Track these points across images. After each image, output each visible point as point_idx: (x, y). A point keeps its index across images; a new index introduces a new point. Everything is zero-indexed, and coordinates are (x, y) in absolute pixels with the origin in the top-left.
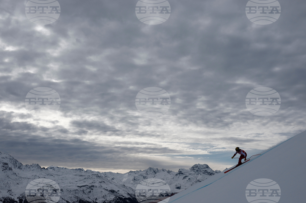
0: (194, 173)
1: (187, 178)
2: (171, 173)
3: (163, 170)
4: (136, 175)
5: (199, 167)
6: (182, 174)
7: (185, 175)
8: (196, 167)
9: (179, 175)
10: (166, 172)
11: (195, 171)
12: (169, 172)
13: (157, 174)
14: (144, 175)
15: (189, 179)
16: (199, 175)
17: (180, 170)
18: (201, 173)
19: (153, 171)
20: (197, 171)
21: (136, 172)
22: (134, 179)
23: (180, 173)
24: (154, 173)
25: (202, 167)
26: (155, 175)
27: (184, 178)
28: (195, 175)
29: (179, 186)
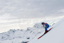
0: (36, 29)
1: (32, 32)
2: (23, 31)
3: (18, 30)
4: (3, 35)
5: (38, 25)
6: (29, 30)
7: (31, 31)
8: (37, 25)
9: (27, 31)
10: (20, 31)
11: (36, 27)
12: (21, 30)
13: (15, 32)
14: (8, 34)
15: (34, 32)
16: (39, 29)
17: (28, 28)
18: (40, 28)
19: (12, 31)
20: (37, 27)
21: (3, 33)
22: (3, 38)
23: (28, 30)
24: (13, 32)
25: (40, 25)
26: (14, 33)
27: (31, 32)
28: (37, 30)
29: (29, 37)
